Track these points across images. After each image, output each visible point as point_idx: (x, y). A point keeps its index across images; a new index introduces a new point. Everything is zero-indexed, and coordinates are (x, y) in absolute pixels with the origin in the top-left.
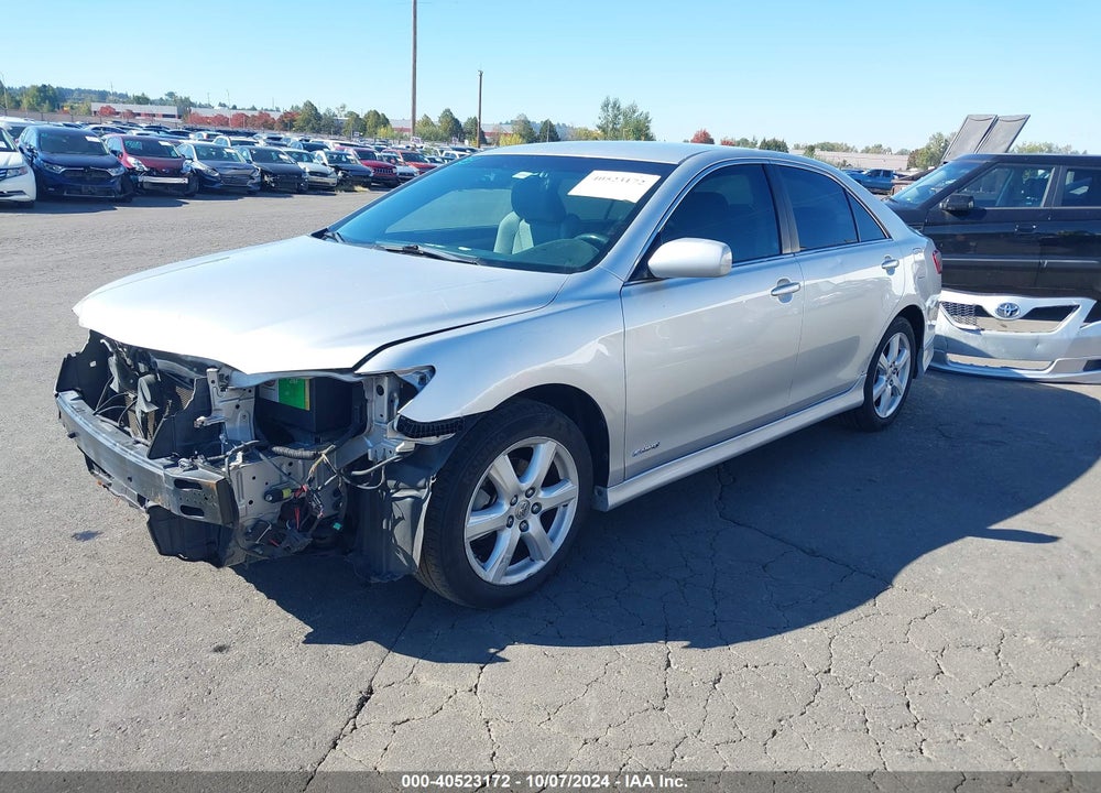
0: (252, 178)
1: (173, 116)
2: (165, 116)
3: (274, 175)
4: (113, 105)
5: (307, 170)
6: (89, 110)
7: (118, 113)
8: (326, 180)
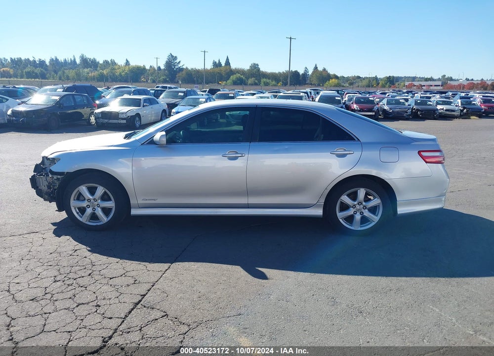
0: (407, 113)
1: (439, 86)
2: (435, 86)
3: (422, 111)
4: (414, 83)
5: (445, 109)
6: (404, 85)
7: (415, 86)
8: (453, 113)
